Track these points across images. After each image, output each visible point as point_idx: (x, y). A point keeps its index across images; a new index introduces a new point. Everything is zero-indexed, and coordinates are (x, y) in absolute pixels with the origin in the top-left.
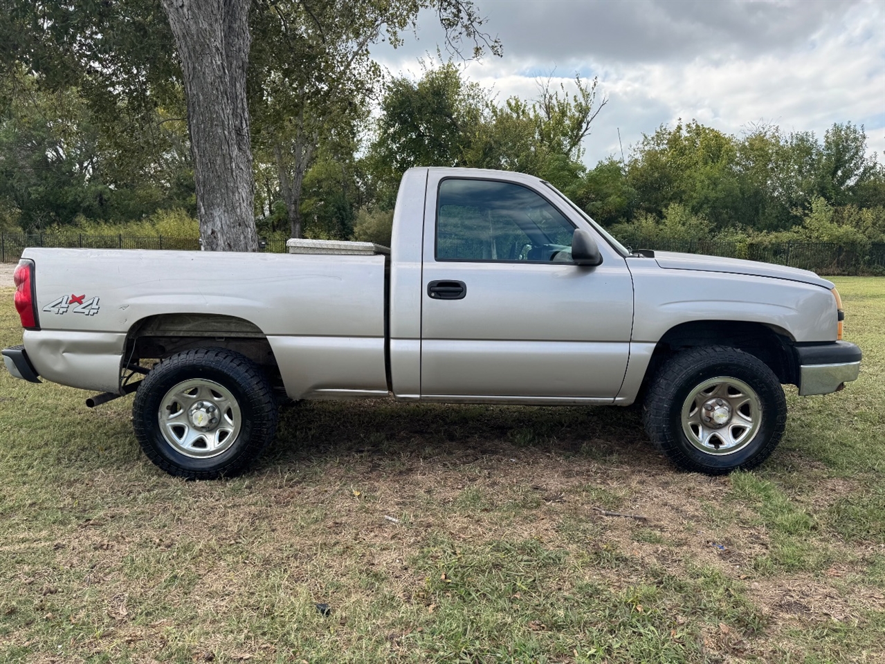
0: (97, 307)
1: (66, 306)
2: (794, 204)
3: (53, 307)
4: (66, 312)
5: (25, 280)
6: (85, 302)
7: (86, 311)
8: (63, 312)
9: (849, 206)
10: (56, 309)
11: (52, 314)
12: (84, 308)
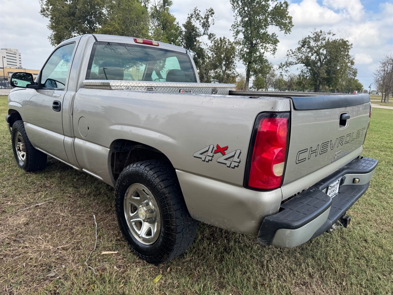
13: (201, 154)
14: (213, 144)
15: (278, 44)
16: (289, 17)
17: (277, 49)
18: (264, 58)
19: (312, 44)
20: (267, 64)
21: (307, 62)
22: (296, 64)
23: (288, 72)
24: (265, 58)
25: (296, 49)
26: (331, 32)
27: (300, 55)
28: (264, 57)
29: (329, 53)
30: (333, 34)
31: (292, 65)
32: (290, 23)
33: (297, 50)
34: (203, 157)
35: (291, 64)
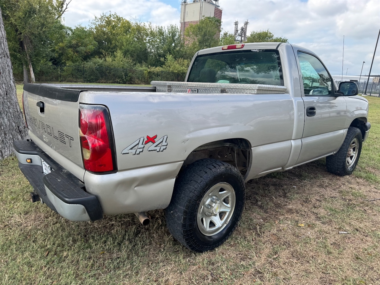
0: (166, 144)
1: (142, 146)
2: (160, 56)
3: (131, 149)
4: (142, 152)
5: (102, 127)
6: (157, 141)
7: (158, 149)
8: (140, 152)
9: (180, 59)
10: (133, 151)
11: (130, 155)
12: (156, 146)
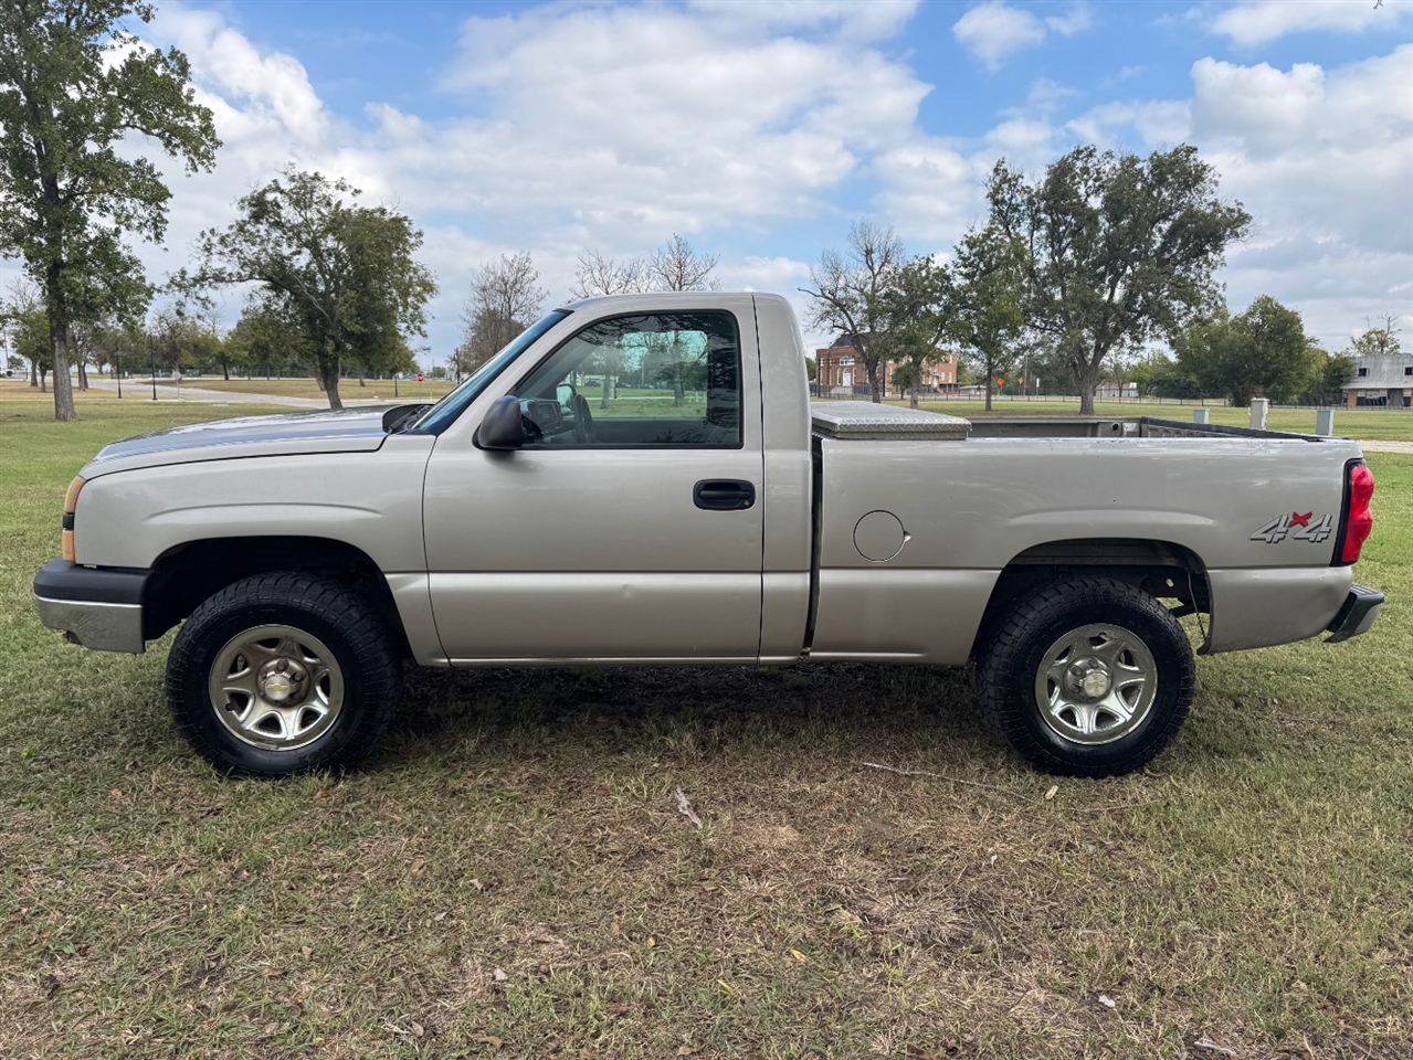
13: (1265, 532)
14: (1287, 515)
15: (169, 204)
16: (198, 109)
17: (167, 222)
18: (119, 253)
19: (289, 214)
20: (134, 277)
21: (278, 276)
22: (241, 279)
23: (209, 306)
24: (125, 253)
25: (231, 227)
26: (347, 183)
27: (250, 251)
28: (119, 249)
29: (357, 249)
30: (352, 190)
31: (223, 280)
32: (207, 129)
33: (235, 230)
34: (1268, 537)
35: (219, 278)
